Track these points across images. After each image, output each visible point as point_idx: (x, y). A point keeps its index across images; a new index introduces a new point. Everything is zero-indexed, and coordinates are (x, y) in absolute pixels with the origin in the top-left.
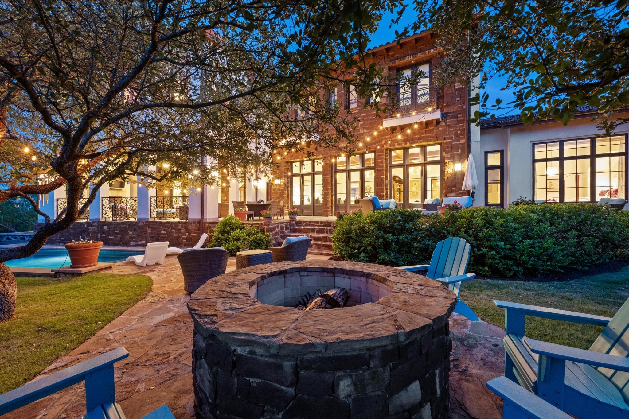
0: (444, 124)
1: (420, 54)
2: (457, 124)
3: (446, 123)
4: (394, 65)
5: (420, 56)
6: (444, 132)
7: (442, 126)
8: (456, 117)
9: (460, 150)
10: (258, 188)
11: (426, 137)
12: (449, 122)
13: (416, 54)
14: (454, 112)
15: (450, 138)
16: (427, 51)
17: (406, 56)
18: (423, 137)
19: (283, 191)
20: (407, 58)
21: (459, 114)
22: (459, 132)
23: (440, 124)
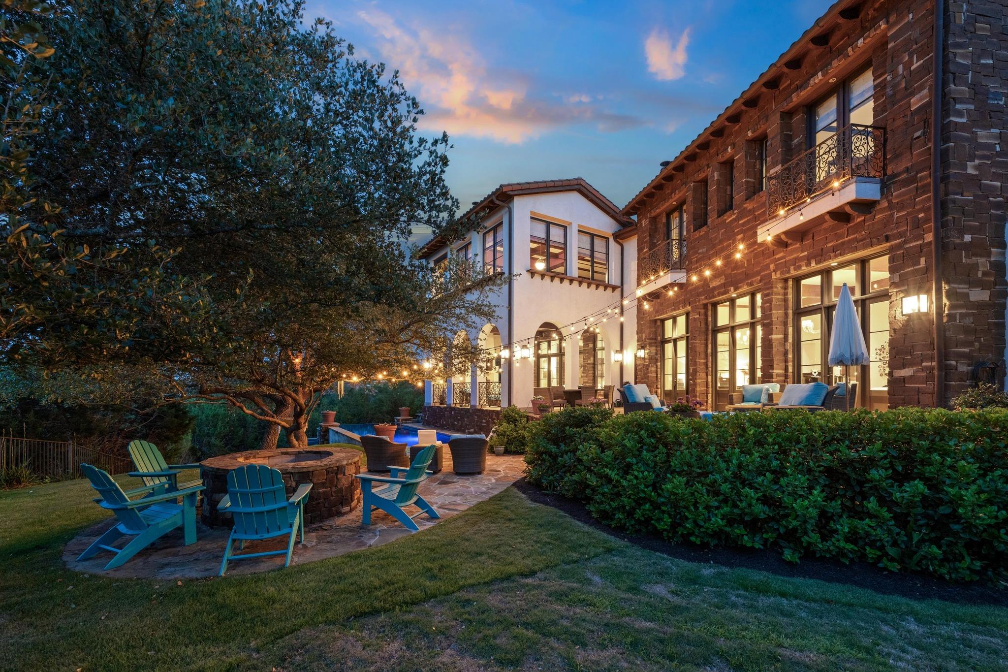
0: (886, 204)
1: (835, 63)
2: (917, 196)
3: (890, 202)
4: (791, 105)
5: (838, 65)
6: (886, 223)
7: (883, 210)
8: (913, 180)
9: (923, 260)
10: (625, 363)
11: (849, 241)
12: (897, 197)
13: (826, 66)
14: (907, 170)
15: (900, 235)
16: (850, 49)
17: (809, 80)
18: (843, 243)
19: (647, 368)
20: (812, 82)
21: (922, 171)
22: (921, 215)
23: (878, 207)
